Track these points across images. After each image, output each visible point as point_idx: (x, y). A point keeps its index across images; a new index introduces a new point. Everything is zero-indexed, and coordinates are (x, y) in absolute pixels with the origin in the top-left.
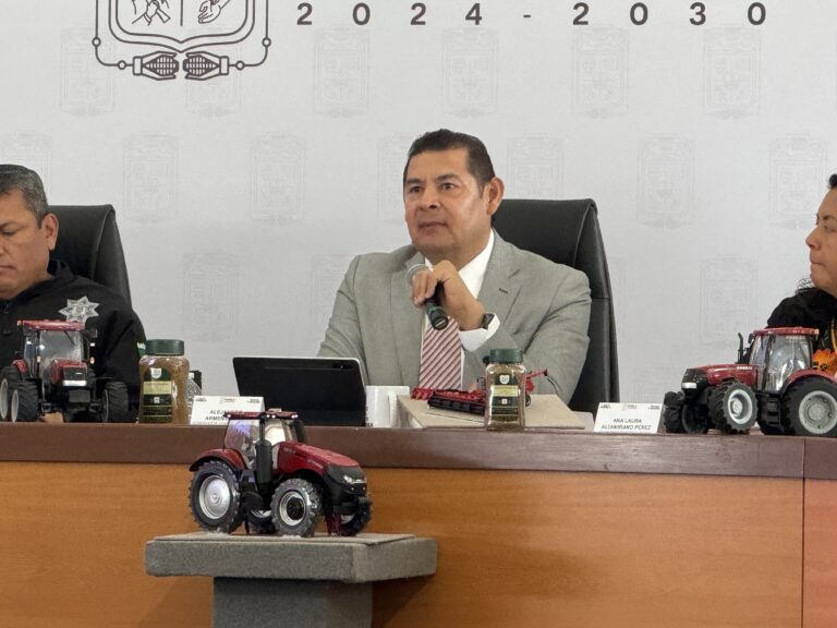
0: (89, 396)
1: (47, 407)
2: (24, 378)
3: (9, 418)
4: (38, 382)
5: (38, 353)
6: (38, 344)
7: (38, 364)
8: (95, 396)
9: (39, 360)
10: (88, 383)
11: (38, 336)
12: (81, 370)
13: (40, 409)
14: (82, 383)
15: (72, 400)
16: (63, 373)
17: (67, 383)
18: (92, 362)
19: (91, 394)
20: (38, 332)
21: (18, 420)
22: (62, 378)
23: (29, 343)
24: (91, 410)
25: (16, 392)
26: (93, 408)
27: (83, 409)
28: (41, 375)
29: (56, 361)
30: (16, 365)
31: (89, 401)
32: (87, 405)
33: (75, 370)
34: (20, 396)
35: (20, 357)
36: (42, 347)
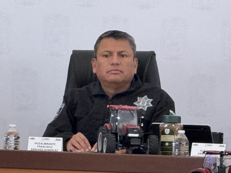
0: (140, 141)
1: (120, 146)
2: (110, 132)
3: (102, 151)
4: (116, 134)
5: (117, 120)
6: (117, 116)
7: (117, 126)
8: (143, 141)
9: (117, 124)
10: (140, 135)
11: (117, 112)
12: (137, 129)
13: (116, 147)
14: (137, 135)
15: (132, 143)
16: (128, 131)
17: (130, 135)
18: (142, 125)
19: (141, 141)
20: (117, 110)
21: (106, 152)
22: (128, 133)
23: (112, 116)
24: (141, 148)
25: (105, 139)
26: (142, 147)
27: (137, 148)
28: (118, 131)
29: (125, 125)
30: (106, 126)
31: (140, 144)
32: (139, 146)
33: (134, 129)
34: (107, 141)
35: (108, 122)
36: (119, 118)
